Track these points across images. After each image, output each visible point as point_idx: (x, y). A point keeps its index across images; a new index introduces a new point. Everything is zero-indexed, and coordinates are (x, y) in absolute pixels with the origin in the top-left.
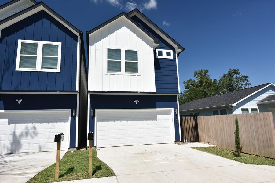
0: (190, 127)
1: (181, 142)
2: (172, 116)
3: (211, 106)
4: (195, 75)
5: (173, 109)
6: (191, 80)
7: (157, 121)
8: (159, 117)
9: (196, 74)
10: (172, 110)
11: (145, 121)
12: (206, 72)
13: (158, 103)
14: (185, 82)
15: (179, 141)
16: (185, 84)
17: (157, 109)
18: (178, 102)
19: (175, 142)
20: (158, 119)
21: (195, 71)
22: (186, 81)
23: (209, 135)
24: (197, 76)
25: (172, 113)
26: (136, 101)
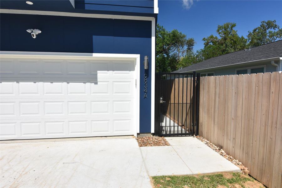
1: (153, 134)
2: (136, 74)
4: (218, 31)
5: (137, 57)
6: (212, 37)
7: (96, 83)
8: (101, 74)
9: (220, 28)
10: (136, 59)
11: (65, 83)
12: (234, 26)
13: (97, 39)
14: (204, 39)
15: (150, 133)
16: (204, 42)
18: (153, 39)
19: (138, 134)
20: (98, 80)
21: (219, 26)
22: (206, 38)
23: (223, 128)
24: (220, 31)
25: (136, 68)
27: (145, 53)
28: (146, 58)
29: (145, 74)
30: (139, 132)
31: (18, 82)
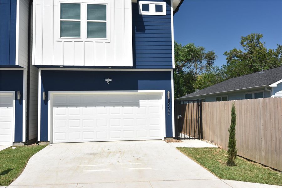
0: (193, 118)
1: (174, 138)
2: (162, 101)
3: (244, 87)
4: (242, 43)
5: (164, 91)
6: (235, 50)
8: (142, 102)
9: (243, 40)
10: (162, 93)
11: (121, 107)
12: (259, 37)
13: (140, 82)
14: (226, 53)
15: (172, 137)
16: (226, 57)
17: (140, 91)
18: (172, 81)
19: (165, 138)
20: (140, 105)
21: (242, 38)
22: (228, 52)
24: (245, 44)
25: (162, 98)
26: (108, 80)
27: (168, 89)
28: (169, 92)
29: (168, 101)
30: (165, 137)
31: (95, 107)
